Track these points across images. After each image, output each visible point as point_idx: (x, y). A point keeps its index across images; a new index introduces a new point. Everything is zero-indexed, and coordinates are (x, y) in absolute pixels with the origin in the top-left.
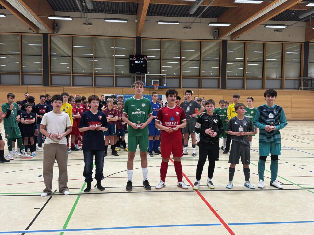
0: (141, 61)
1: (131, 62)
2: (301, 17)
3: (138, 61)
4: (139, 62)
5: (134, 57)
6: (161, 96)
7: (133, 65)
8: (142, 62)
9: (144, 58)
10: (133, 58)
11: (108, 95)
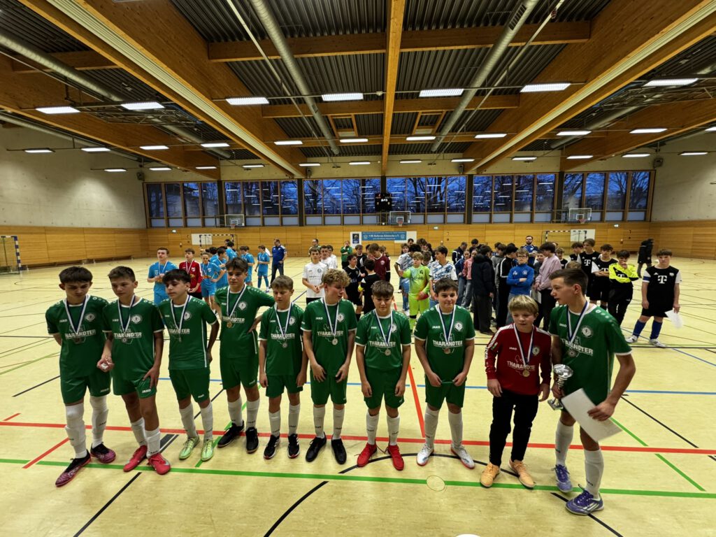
1: (377, 200)
2: (553, 147)
3: (384, 200)
5: (380, 195)
7: (378, 203)
8: (387, 200)
9: (389, 196)
11: (354, 233)
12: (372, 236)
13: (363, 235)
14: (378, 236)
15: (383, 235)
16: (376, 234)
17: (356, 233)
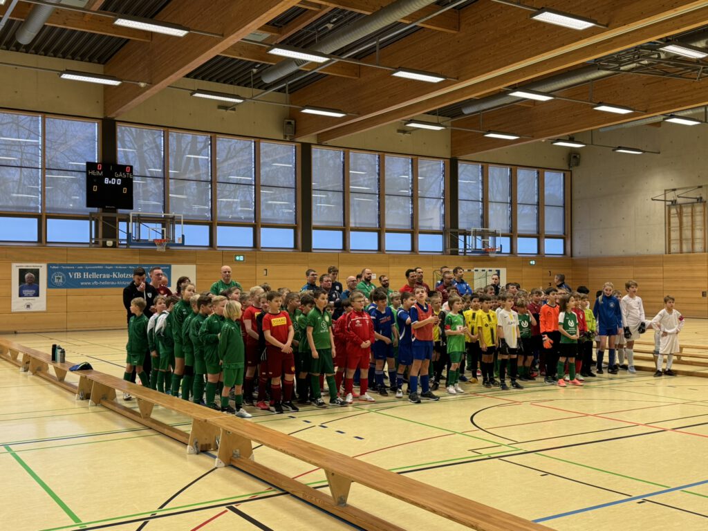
0: (117, 178)
1: (90, 181)
3: (110, 179)
4: (113, 181)
5: (100, 167)
6: (170, 266)
7: (95, 188)
8: (119, 182)
9: (126, 173)
10: (96, 170)
11: (25, 266)
12: (78, 275)
13: (50, 272)
14: (94, 275)
15: (110, 272)
16: (90, 271)
17: (31, 266)
